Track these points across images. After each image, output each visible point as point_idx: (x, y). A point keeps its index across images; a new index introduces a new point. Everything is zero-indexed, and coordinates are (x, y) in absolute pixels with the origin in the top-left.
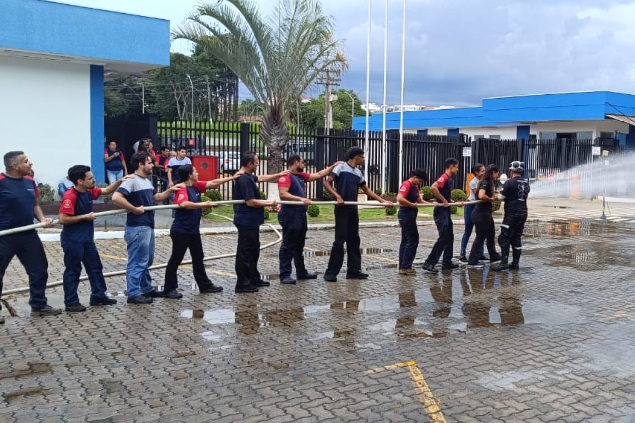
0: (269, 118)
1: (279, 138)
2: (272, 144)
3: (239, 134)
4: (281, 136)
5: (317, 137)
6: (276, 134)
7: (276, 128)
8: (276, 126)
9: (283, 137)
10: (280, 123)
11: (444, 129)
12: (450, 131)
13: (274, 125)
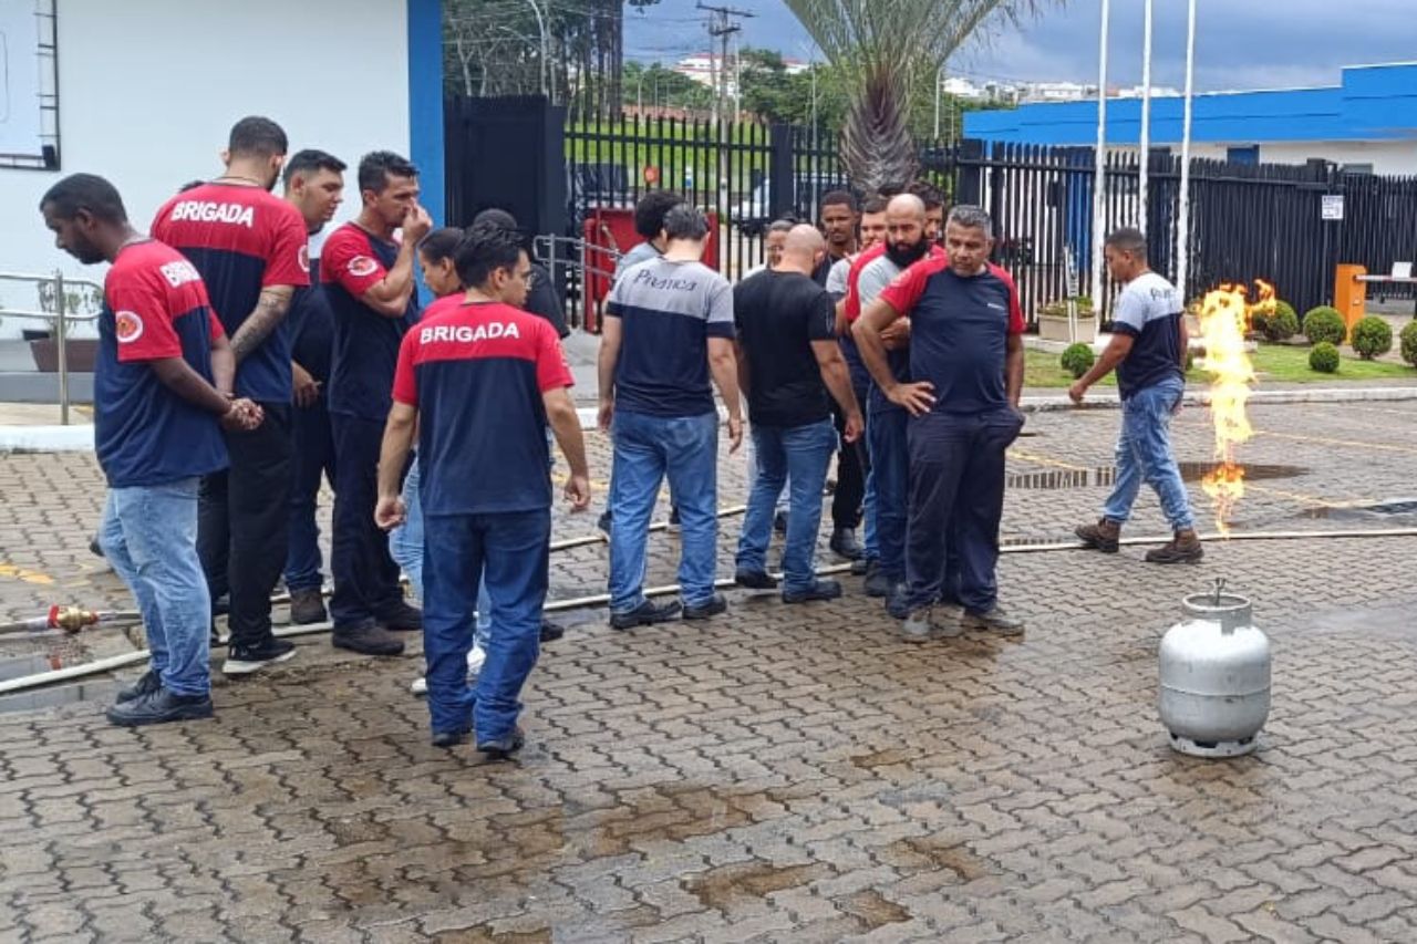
0: (863, 112)
1: (890, 167)
2: (870, 182)
3: (767, 155)
4: (893, 160)
5: (960, 165)
6: (884, 156)
7: (883, 137)
8: (881, 133)
9: (898, 165)
10: (895, 123)
11: (1220, 146)
12: (1231, 151)
13: (875, 132)
